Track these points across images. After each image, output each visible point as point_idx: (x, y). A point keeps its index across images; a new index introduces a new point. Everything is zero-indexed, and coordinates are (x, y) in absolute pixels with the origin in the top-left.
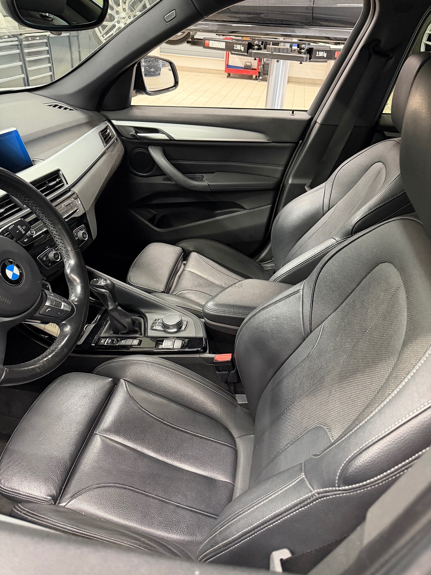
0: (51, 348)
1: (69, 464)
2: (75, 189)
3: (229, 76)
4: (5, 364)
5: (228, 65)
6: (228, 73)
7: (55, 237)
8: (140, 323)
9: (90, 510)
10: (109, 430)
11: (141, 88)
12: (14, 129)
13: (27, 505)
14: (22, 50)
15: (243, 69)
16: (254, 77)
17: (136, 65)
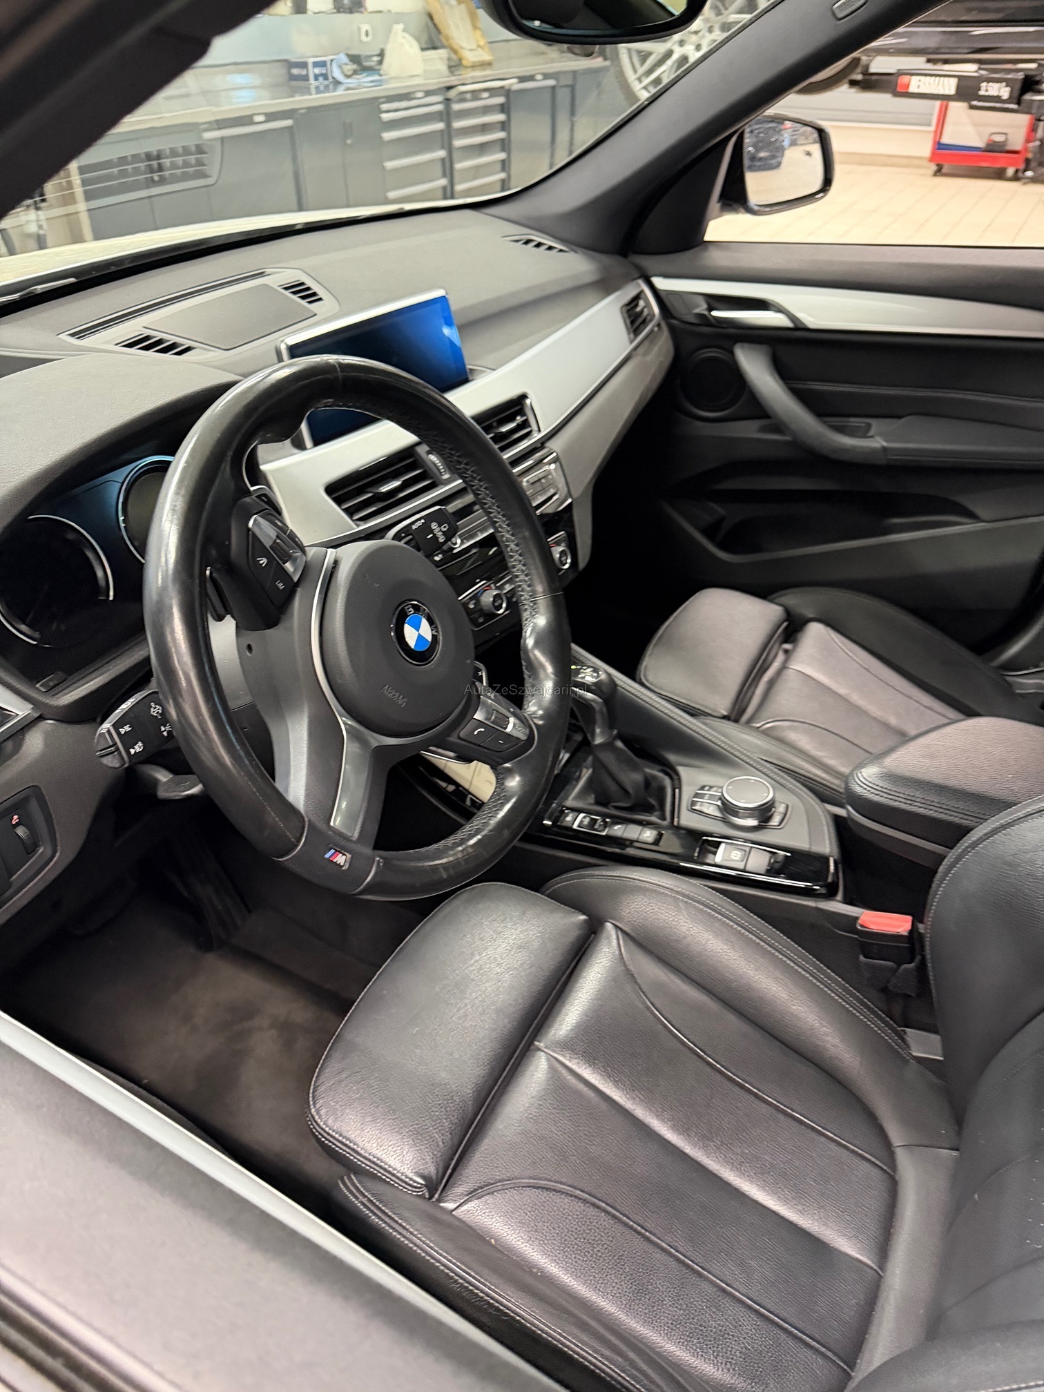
0: (475, 823)
1: (470, 1109)
2: (556, 445)
3: (939, 172)
4: (377, 847)
5: (939, 143)
6: (937, 165)
7: (512, 557)
8: (662, 790)
9: (508, 1237)
10: (568, 1045)
11: (735, 197)
12: (439, 293)
13: (370, 1183)
14: (449, 125)
15: (984, 151)
16: (1010, 172)
17: (734, 139)
